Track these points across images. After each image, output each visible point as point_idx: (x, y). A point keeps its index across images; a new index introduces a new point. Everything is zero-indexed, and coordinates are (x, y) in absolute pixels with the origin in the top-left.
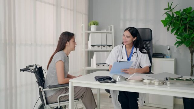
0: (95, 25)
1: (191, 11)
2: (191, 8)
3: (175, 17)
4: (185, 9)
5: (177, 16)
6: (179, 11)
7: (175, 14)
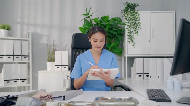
0: (4, 29)
1: (109, 20)
2: (108, 16)
3: (93, 24)
4: (103, 17)
5: (96, 23)
6: (97, 18)
7: (93, 21)
